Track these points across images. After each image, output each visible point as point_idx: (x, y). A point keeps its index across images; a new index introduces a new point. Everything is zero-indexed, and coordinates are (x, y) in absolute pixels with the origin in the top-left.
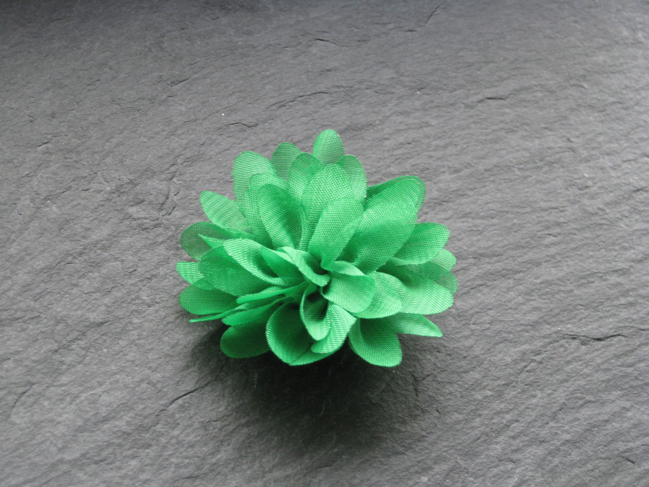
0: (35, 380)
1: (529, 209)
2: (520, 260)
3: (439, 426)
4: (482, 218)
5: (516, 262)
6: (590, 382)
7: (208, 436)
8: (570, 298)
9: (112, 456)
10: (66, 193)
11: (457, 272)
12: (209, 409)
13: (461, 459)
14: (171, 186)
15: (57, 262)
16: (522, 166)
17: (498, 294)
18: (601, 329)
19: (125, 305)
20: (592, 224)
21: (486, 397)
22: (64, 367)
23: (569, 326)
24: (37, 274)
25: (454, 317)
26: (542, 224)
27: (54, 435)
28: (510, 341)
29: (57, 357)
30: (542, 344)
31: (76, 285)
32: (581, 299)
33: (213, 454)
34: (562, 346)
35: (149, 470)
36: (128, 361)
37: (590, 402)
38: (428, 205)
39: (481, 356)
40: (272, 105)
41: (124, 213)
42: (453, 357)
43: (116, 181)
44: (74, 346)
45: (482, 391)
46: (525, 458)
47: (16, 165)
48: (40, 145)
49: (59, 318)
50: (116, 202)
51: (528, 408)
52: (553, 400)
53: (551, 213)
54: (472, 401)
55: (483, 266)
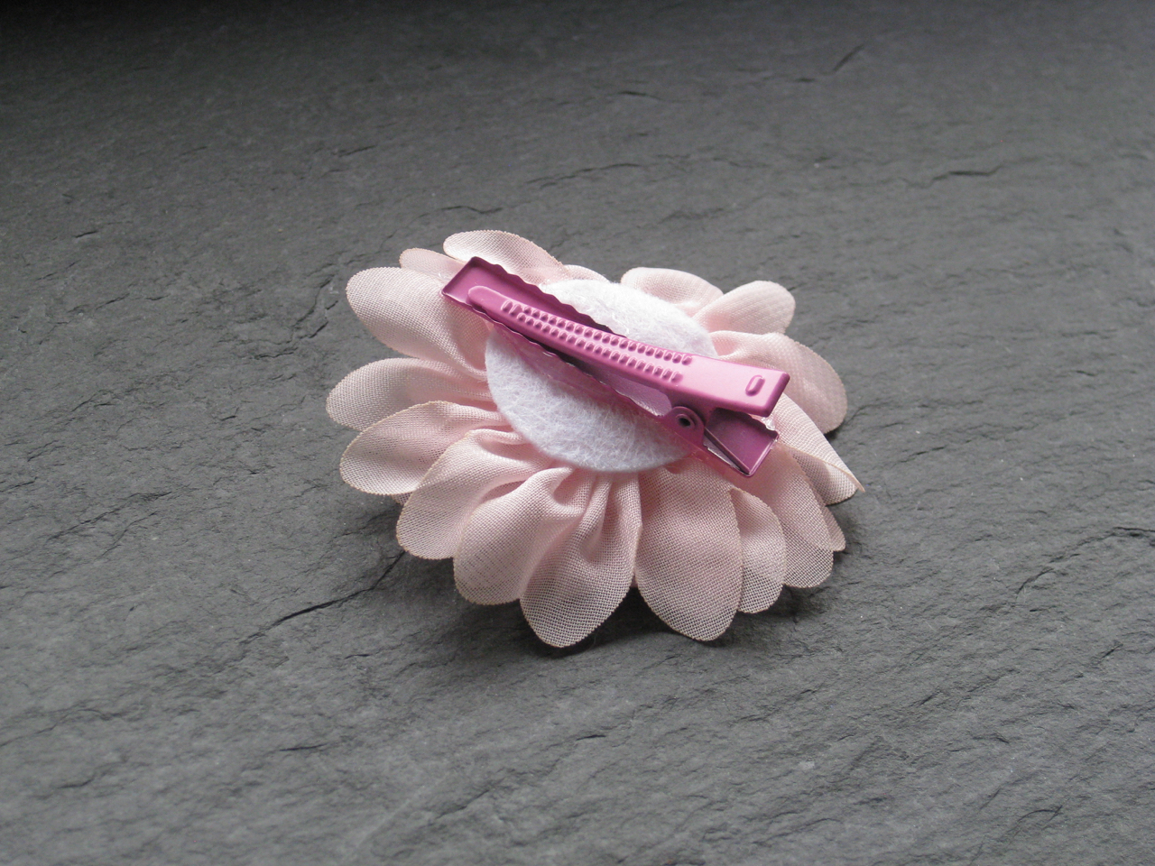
0: (6, 582)
1: (1035, 334)
2: (1019, 410)
3: (841, 675)
4: (939, 346)
5: (1010, 414)
7: (346, 681)
8: (1125, 470)
9: (141, 707)
10: (115, 303)
11: (888, 428)
12: (353, 635)
13: (890, 732)
14: (321, 296)
15: (80, 402)
16: (1023, 271)
17: (974, 463)
19: (204, 468)
21: (943, 628)
22: (68, 562)
23: (1124, 514)
24: (39, 419)
26: (1065, 356)
27: (27, 670)
28: (998, 538)
29: (58, 546)
30: (1066, 543)
31: (113, 437)
32: (1149, 472)
33: (351, 710)
34: (1109, 547)
35: (214, 734)
36: (197, 555)
39: (936, 560)
40: (531, 182)
41: (224, 332)
42: (875, 561)
43: (215, 285)
44: (92, 530)
45: (936, 619)
46: (1031, 736)
47: (28, 261)
48: (81, 236)
49: (70, 487)
50: (211, 317)
51: (1037, 650)
52: (1091, 637)
53: (1083, 339)
54: (914, 634)
55: (940, 419)
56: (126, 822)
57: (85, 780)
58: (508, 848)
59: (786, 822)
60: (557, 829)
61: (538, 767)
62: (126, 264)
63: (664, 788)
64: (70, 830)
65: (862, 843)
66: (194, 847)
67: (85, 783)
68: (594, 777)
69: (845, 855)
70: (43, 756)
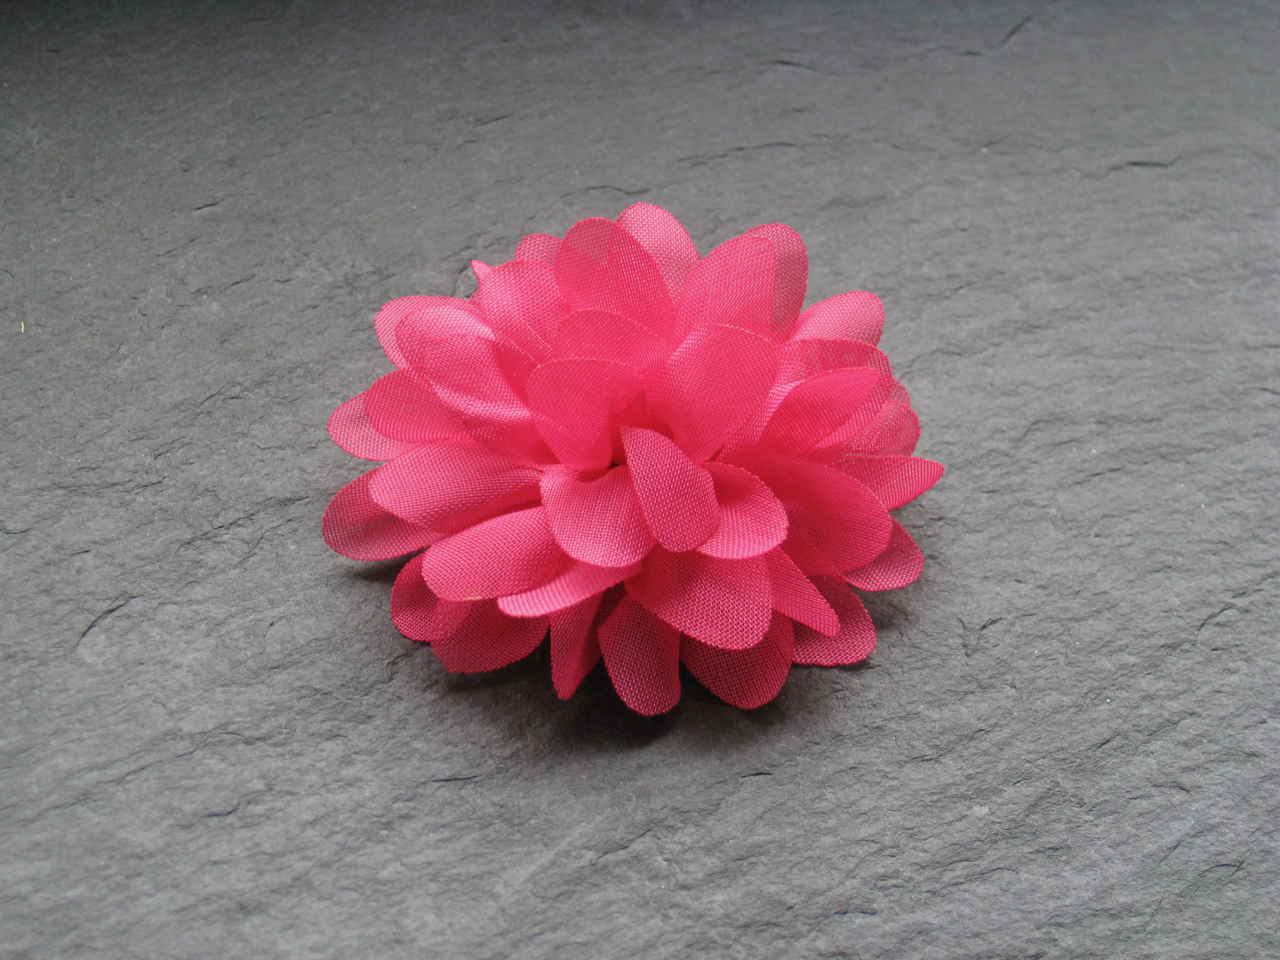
0: (137, 591)
1: (1217, 346)
2: (1200, 430)
3: (1015, 714)
4: (1116, 356)
5: (1191, 434)
9: (285, 731)
10: (241, 284)
11: (1063, 446)
13: (1066, 777)
14: (459, 282)
15: (208, 395)
16: (1204, 275)
17: (1153, 487)
21: (1122, 666)
22: (202, 571)
24: (165, 412)
25: (1053, 523)
26: (1249, 372)
27: (164, 688)
28: (1178, 569)
29: (191, 553)
30: (1250, 577)
31: (244, 435)
35: (363, 762)
38: (1003, 330)
39: (1113, 592)
40: (680, 160)
41: (358, 320)
42: (1050, 591)
43: (346, 268)
44: (226, 537)
45: (1114, 656)
46: (1211, 785)
47: (145, 236)
48: (199, 208)
49: (201, 488)
50: (343, 303)
51: (1219, 692)
52: (1275, 680)
53: (1267, 354)
54: (1091, 672)
55: (1117, 437)
56: (274, 855)
57: (230, 809)
58: (673, 891)
59: (960, 870)
60: (722, 873)
61: (701, 806)
62: (250, 241)
63: (833, 831)
64: (215, 863)
65: (1038, 894)
66: (346, 883)
67: (229, 813)
68: (761, 817)
69: (1021, 907)
70: (185, 782)
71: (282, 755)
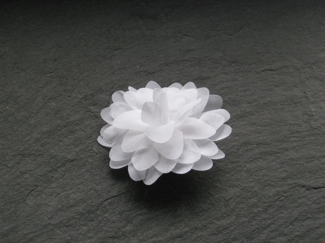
0: (39, 185)
1: (284, 124)
2: (279, 147)
3: (235, 223)
4: (261, 126)
5: (277, 148)
6: (310, 208)
7: (122, 218)
8: (302, 167)
9: (75, 224)
10: (59, 97)
11: (248, 151)
12: (123, 205)
15: (53, 129)
16: (282, 103)
17: (267, 163)
18: (317, 184)
19: (85, 152)
20: (314, 133)
21: (259, 211)
22: (54, 179)
23: (301, 181)
24: (43, 134)
25: (245, 172)
26: (290, 131)
27: (47, 212)
28: (272, 186)
29: (51, 174)
30: (287, 188)
31: (62, 141)
32: (307, 168)
33: (124, 227)
34: (297, 190)
35: (92, 232)
36: (85, 179)
37: (310, 218)
38: (235, 117)
39: (258, 191)
40: (162, 64)
41: (87, 109)
42: (244, 191)
43: (84, 93)
44: (59, 170)
45: (257, 208)
47: (36, 81)
48: (49, 73)
49: (52, 156)
50: (84, 103)
51: (279, 218)
52: (291, 215)
53: (295, 126)
54: (252, 212)
55: (260, 149)
62: (61, 84)
70: (52, 237)
71: (74, 230)
